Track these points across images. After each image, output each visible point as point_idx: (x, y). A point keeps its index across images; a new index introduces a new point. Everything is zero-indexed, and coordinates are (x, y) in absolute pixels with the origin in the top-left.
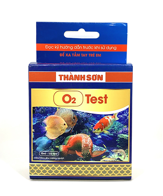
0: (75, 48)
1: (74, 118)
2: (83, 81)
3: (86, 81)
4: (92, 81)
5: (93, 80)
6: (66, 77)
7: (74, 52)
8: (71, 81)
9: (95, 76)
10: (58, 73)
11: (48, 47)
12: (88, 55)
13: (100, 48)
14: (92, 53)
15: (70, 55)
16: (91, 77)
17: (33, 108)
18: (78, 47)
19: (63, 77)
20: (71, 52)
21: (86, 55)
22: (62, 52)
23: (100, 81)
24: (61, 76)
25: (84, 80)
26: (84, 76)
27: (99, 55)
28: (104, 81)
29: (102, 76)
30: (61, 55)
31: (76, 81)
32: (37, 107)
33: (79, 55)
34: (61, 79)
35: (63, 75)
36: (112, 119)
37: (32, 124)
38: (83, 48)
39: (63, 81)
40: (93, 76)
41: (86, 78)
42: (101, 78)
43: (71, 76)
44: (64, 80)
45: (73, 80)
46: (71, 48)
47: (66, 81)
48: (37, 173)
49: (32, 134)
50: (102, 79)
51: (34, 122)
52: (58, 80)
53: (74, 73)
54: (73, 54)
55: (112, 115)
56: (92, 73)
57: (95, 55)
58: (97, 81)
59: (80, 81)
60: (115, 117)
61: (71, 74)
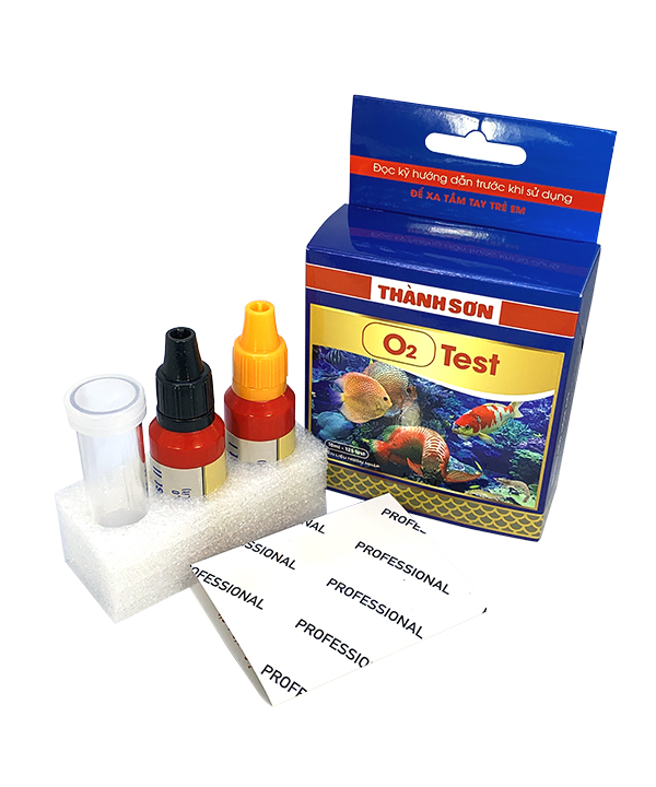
0: (454, 180)
1: (409, 390)
2: (438, 312)
3: (447, 313)
4: (461, 316)
5: (466, 313)
6: (396, 294)
7: (449, 192)
8: (409, 306)
9: (474, 305)
10: (377, 281)
11: (379, 168)
12: (488, 206)
13: (525, 191)
14: (501, 200)
15: (437, 198)
16: (462, 306)
17: (314, 346)
18: (461, 180)
19: (388, 292)
20: (442, 191)
21: (484, 203)
22: (417, 187)
23: (483, 320)
24: (383, 289)
25: (443, 309)
26: (444, 299)
28: (495, 321)
29: (491, 308)
30: (414, 194)
31: (422, 308)
32: (322, 348)
33: (462, 201)
34: (383, 297)
35: (388, 288)
36: (503, 412)
37: (311, 380)
38: (475, 183)
39: (387, 301)
40: (467, 304)
41: (448, 306)
42: (489, 313)
43: (410, 293)
44: (392, 299)
45: (413, 303)
46: (444, 179)
47: (395, 303)
49: (311, 400)
50: (489, 316)
51: (315, 377)
52: (375, 297)
53: (417, 289)
54: (447, 196)
56: (464, 297)
57: (509, 209)
58: (475, 318)
59: (430, 310)
60: (512, 410)
61: (408, 289)
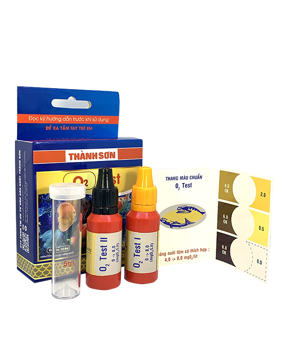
0: (64, 119)
1: (86, 203)
2: (95, 160)
3: (98, 160)
4: (104, 159)
5: (106, 158)
6: (77, 156)
7: (62, 125)
8: (83, 161)
9: (108, 153)
10: (68, 152)
11: (32, 119)
12: (78, 128)
13: (92, 120)
14: (82, 125)
15: (57, 128)
16: (103, 155)
17: (39, 195)
18: (67, 119)
19: (73, 156)
20: (59, 125)
21: (76, 128)
22: (48, 125)
23: (112, 159)
24: (71, 155)
25: (96, 158)
26: (96, 153)
27: (91, 129)
28: (116, 159)
29: (114, 153)
30: (47, 128)
31: (88, 160)
32: (43, 195)
33: (68, 128)
34: (71, 159)
35: (73, 154)
36: (124, 201)
37: (38, 216)
38: (72, 119)
39: (73, 161)
40: (105, 153)
41: (98, 156)
42: (113, 155)
43: (83, 154)
44: (75, 159)
45: (84, 159)
46: (60, 119)
47: (77, 161)
48: (44, 275)
49: (38, 228)
50: (114, 157)
51: (40, 213)
52: (68, 160)
53: (85, 151)
54: (61, 127)
55: (124, 196)
56: (104, 151)
57: (86, 128)
58: (109, 159)
59: (92, 160)
60: (127, 198)
61: (82, 152)
